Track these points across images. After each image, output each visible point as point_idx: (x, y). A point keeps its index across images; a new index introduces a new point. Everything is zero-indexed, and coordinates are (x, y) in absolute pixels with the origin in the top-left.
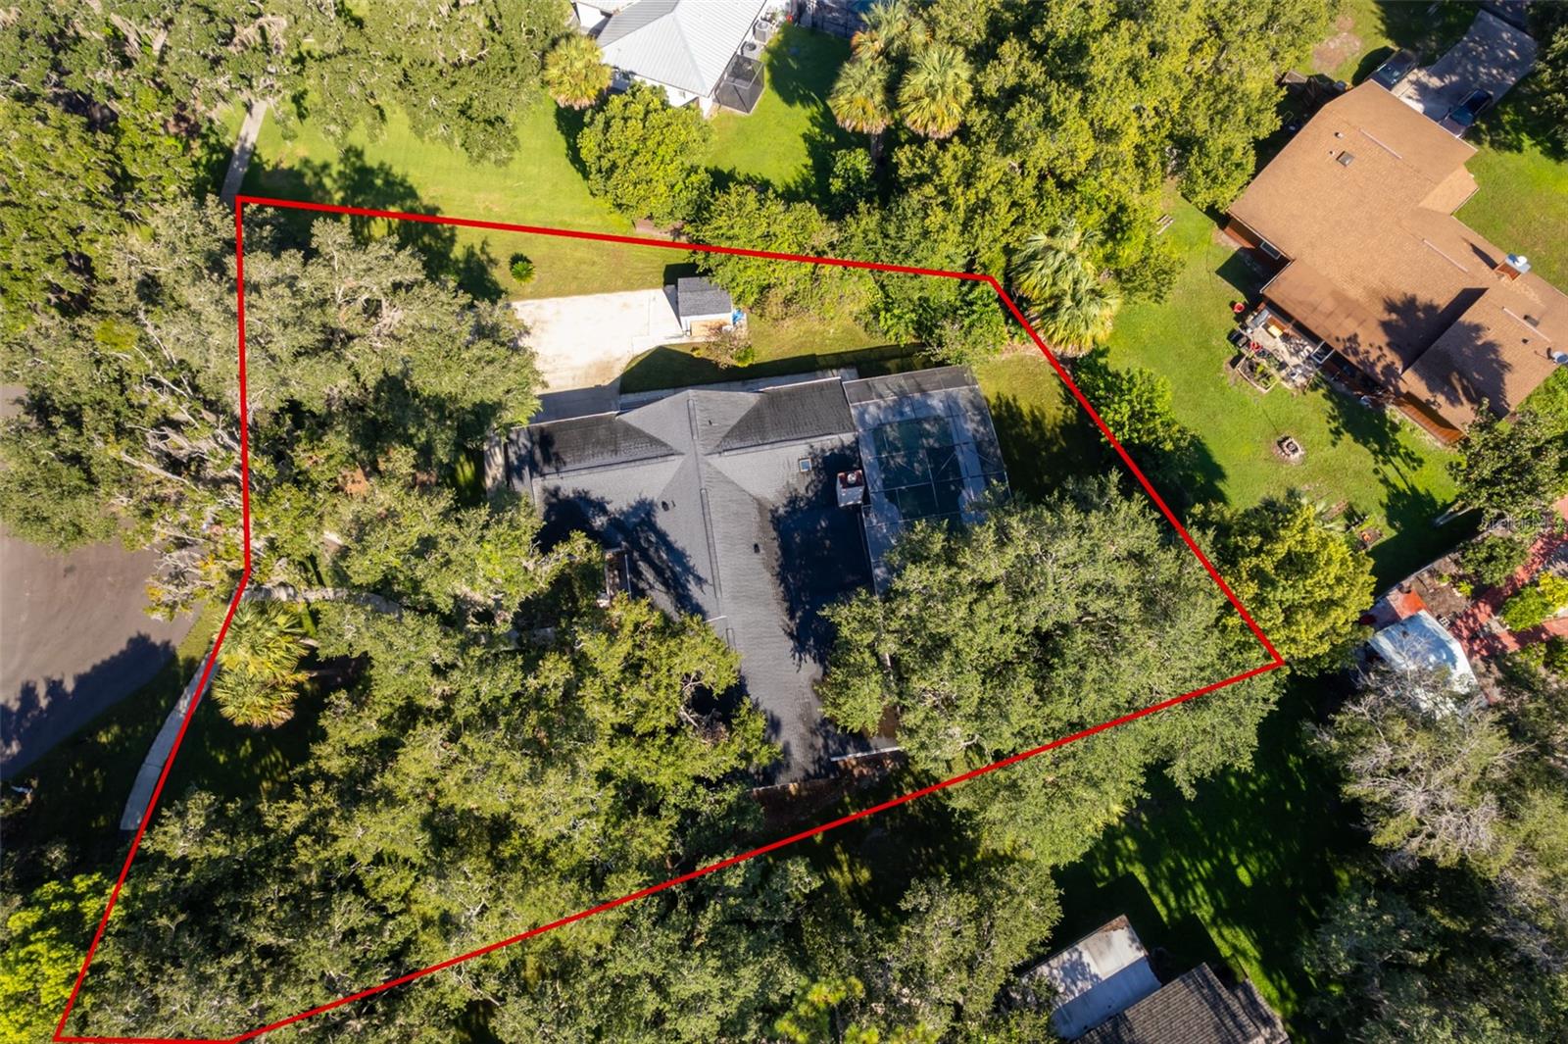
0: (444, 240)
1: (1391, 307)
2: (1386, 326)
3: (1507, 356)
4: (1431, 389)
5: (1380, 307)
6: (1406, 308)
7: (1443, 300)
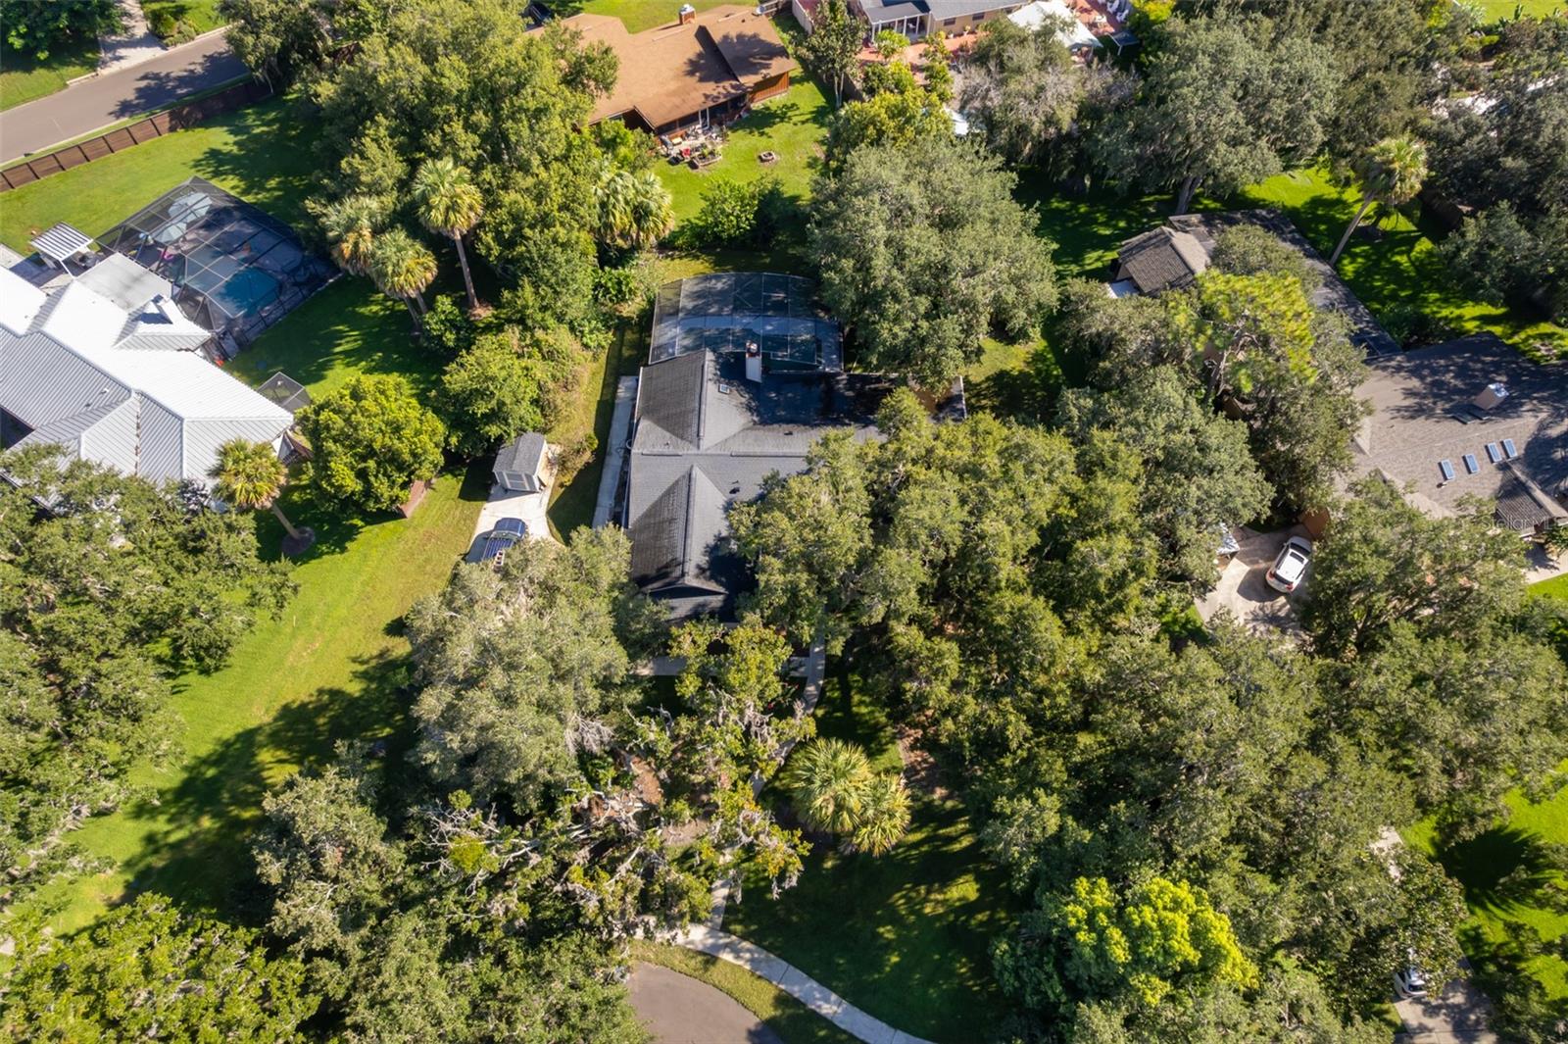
0: (332, 702)
1: (691, 73)
2: (701, 80)
3: (750, 33)
4: (756, 73)
5: (688, 78)
6: (694, 67)
7: (697, 48)
